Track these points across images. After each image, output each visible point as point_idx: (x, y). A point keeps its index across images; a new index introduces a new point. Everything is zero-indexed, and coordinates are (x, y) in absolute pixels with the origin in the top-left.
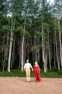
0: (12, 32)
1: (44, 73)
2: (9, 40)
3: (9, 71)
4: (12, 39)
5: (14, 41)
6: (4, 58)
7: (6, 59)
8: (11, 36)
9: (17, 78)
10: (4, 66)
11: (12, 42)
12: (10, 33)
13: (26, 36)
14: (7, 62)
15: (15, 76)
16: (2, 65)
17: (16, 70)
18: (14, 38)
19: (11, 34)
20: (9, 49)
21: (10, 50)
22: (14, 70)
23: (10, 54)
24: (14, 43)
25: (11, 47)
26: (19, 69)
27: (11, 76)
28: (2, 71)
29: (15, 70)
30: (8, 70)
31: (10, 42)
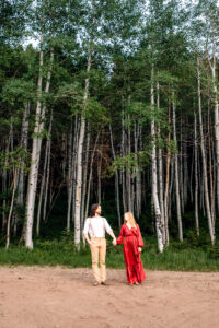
0: (39, 104)
1: (158, 252)
2: (31, 133)
3: (29, 243)
4: (39, 128)
5: (49, 136)
6: (9, 199)
7: (20, 200)
8: (37, 119)
9: (58, 269)
10: (12, 228)
11: (40, 141)
12: (33, 105)
13: (93, 119)
14: (22, 211)
15: (52, 262)
16: (4, 221)
17: (55, 242)
18: (47, 127)
19: (38, 111)
20: (29, 166)
21: (34, 171)
22: (47, 243)
23: (33, 181)
24: (49, 144)
25: (35, 156)
26: (65, 238)
27: (36, 263)
28: (3, 245)
29: (51, 239)
30: (24, 242)
31: (35, 141)
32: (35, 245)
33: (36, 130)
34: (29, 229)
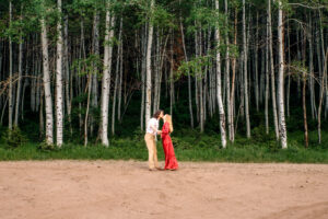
0: (108, 13)
1: (221, 147)
2: (102, 41)
3: (105, 141)
4: (109, 36)
6: (85, 102)
7: (95, 102)
8: (107, 27)
9: (131, 161)
10: (89, 128)
11: (111, 49)
12: (102, 16)
14: (97, 113)
15: (126, 157)
16: (81, 122)
17: (128, 140)
18: (116, 34)
19: (108, 19)
20: (101, 71)
21: (106, 76)
22: (121, 141)
23: (106, 86)
25: (107, 62)
26: (137, 137)
27: (112, 157)
28: (82, 143)
29: (125, 137)
30: (100, 141)
31: (106, 48)
32: (110, 143)
33: (107, 38)
34: (105, 129)
